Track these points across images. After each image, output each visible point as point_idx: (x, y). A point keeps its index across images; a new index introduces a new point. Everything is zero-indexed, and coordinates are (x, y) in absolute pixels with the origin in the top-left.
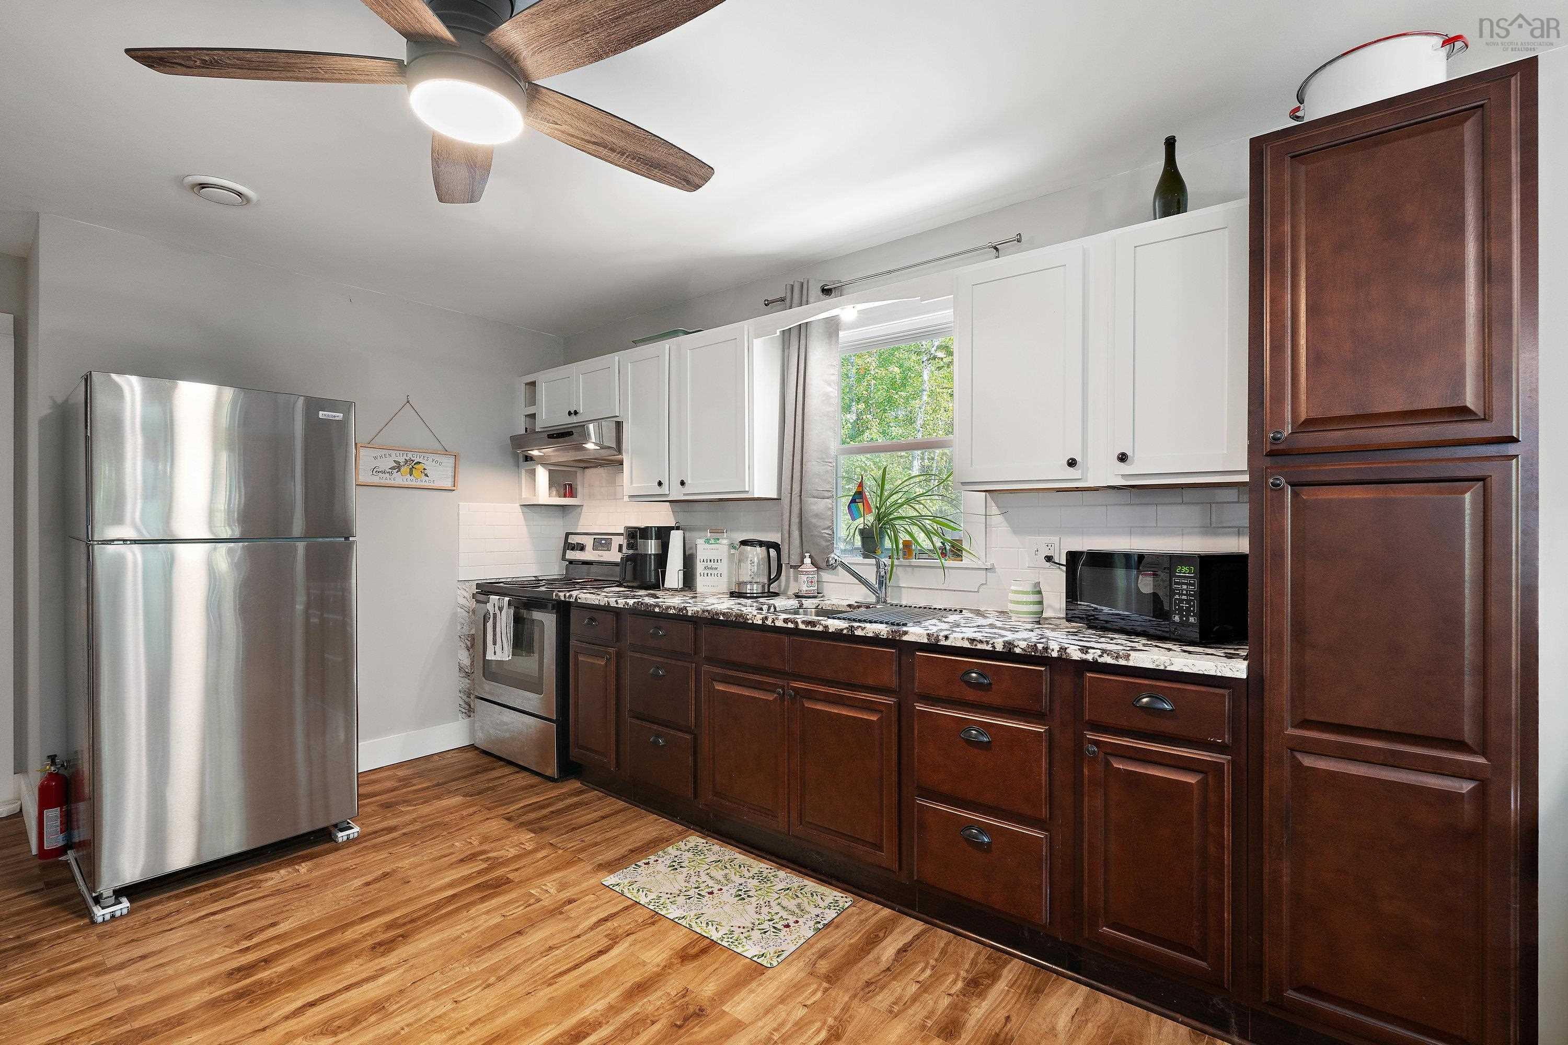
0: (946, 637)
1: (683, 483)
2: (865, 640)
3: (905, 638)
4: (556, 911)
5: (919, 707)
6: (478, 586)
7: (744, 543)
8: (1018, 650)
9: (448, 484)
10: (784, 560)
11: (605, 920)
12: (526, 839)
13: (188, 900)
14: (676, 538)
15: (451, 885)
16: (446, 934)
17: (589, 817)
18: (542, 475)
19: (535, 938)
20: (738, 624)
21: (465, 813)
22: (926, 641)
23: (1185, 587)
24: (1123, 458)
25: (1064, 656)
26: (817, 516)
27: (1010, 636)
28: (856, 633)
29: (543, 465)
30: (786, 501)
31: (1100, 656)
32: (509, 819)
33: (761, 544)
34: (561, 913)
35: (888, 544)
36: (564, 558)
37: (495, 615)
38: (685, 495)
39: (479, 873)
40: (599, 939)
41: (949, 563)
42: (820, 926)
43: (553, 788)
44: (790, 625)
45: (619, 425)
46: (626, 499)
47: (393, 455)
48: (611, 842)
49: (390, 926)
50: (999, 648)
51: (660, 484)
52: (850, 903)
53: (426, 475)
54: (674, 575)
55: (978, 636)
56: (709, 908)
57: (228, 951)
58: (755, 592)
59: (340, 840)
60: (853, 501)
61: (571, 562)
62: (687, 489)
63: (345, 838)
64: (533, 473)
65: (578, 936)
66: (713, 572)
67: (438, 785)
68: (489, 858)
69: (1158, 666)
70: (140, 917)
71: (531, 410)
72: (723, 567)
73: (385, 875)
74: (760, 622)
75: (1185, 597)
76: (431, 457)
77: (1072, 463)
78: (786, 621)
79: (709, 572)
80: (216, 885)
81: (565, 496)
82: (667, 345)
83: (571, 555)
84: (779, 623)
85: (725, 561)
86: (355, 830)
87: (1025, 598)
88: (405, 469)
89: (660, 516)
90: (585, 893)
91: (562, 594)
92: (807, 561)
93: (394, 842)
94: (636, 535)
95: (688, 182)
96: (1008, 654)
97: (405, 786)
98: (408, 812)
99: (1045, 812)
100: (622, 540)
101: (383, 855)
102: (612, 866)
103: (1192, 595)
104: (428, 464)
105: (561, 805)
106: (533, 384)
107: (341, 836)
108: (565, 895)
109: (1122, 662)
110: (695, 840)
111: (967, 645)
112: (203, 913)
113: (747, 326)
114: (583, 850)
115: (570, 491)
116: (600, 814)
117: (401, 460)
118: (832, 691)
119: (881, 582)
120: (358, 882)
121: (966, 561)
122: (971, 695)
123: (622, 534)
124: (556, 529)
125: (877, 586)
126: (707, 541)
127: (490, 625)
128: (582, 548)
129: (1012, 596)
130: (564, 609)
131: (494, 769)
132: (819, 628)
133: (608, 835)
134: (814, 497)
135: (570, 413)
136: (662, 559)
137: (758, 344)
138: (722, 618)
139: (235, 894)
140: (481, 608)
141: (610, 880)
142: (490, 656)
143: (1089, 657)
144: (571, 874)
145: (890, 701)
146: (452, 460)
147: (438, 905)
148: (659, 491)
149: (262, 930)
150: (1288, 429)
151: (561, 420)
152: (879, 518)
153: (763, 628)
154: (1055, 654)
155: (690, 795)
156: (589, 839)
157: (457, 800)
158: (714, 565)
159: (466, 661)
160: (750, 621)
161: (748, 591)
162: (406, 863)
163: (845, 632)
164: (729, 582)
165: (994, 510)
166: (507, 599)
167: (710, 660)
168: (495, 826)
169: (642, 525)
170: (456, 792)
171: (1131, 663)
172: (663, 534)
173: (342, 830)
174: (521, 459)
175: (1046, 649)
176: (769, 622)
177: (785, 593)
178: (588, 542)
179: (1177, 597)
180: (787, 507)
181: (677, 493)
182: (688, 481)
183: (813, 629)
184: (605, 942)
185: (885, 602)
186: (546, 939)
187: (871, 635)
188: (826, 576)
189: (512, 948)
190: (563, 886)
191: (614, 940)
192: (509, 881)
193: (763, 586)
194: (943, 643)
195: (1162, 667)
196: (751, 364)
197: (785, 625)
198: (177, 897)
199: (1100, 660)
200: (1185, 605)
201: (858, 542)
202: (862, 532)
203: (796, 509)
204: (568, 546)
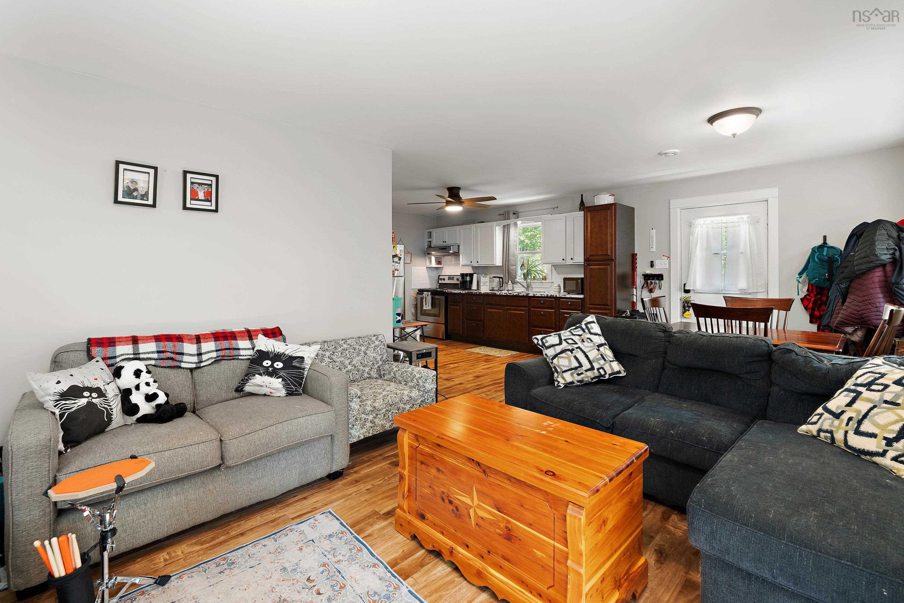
1: (478, 262)
2: (521, 296)
3: (529, 295)
5: (532, 309)
6: (418, 290)
7: (494, 277)
8: (549, 296)
9: (409, 262)
10: (504, 281)
11: (468, 353)
12: (444, 346)
14: (475, 276)
17: (456, 344)
18: (433, 259)
20: (495, 295)
22: (533, 295)
23: (578, 284)
24: (572, 259)
25: (556, 296)
26: (512, 270)
28: (519, 295)
29: (434, 256)
30: (504, 266)
33: (498, 277)
35: (530, 277)
36: (438, 283)
37: (426, 297)
40: (468, 355)
41: (543, 281)
42: (512, 354)
43: (444, 341)
45: (459, 246)
46: (461, 266)
48: (464, 347)
51: (471, 262)
54: (474, 286)
55: (542, 294)
56: (489, 352)
60: (521, 266)
61: (440, 284)
62: (478, 264)
64: (431, 258)
65: (464, 354)
71: (429, 240)
72: (488, 284)
74: (499, 294)
75: (580, 286)
77: (563, 260)
79: (484, 285)
81: (438, 264)
82: (473, 226)
83: (440, 282)
85: (488, 282)
87: (557, 288)
89: (469, 271)
90: (463, 351)
91: (447, 291)
92: (510, 281)
94: (463, 275)
96: (547, 297)
99: (554, 326)
100: (460, 278)
105: (448, 343)
106: (430, 233)
109: (565, 297)
110: (483, 347)
111: (540, 296)
113: (494, 223)
114: (458, 347)
115: (440, 263)
116: (459, 344)
118: (515, 308)
119: (528, 286)
121: (547, 281)
122: (541, 306)
123: (459, 276)
124: (435, 274)
126: (484, 277)
127: (424, 300)
128: (444, 279)
129: (554, 288)
130: (447, 295)
132: (512, 295)
134: (511, 265)
135: (444, 242)
136: (471, 282)
137: (497, 228)
138: (489, 294)
140: (420, 296)
141: (467, 350)
142: (424, 308)
143: (560, 296)
145: (527, 309)
146: (410, 255)
148: (470, 264)
150: (588, 257)
151: (440, 243)
152: (528, 271)
153: (500, 296)
155: (482, 336)
158: (486, 283)
159: (414, 312)
160: (497, 294)
161: (495, 289)
163: (517, 295)
164: (489, 288)
166: (428, 293)
167: (487, 304)
169: (465, 273)
172: (471, 275)
174: (426, 254)
175: (553, 295)
176: (501, 294)
177: (504, 290)
178: (447, 278)
180: (505, 268)
181: (476, 265)
182: (479, 261)
183: (510, 295)
185: (527, 290)
188: (515, 285)
191: (471, 355)
193: (499, 288)
194: (536, 296)
195: (570, 297)
196: (495, 231)
199: (562, 296)
201: (523, 277)
202: (523, 274)
203: (507, 269)
204: (439, 279)
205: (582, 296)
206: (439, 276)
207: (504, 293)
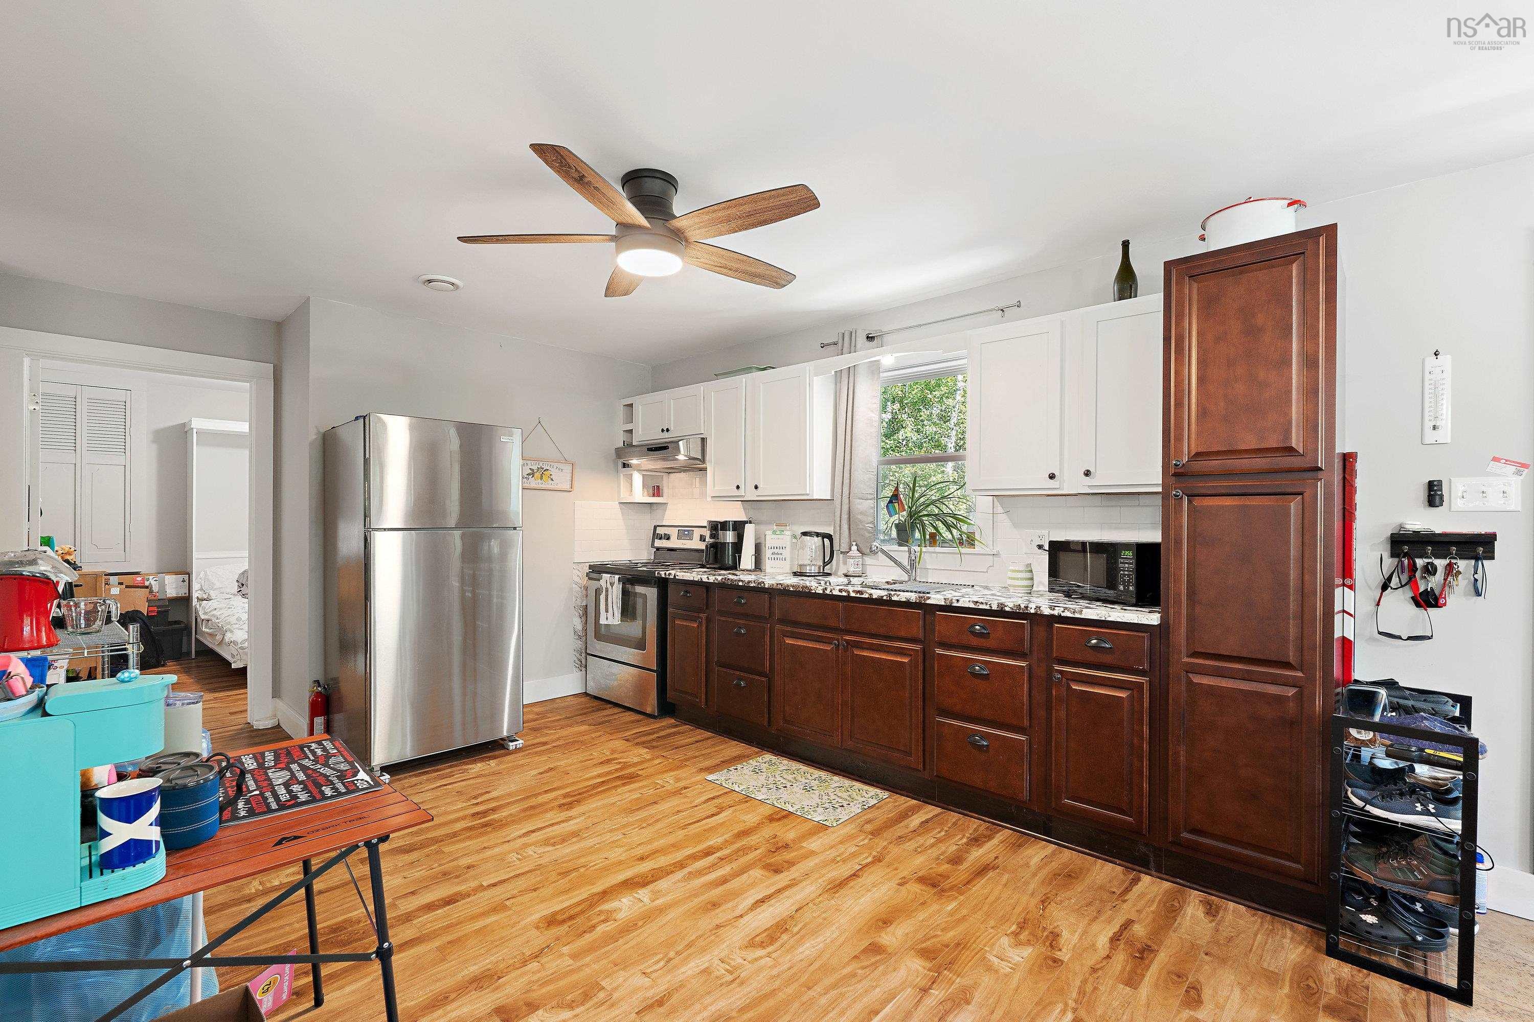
0: (958, 601)
1: (756, 487)
2: (899, 604)
3: (928, 602)
4: (678, 792)
5: (939, 651)
6: (591, 567)
7: (805, 534)
8: (1007, 609)
9: (567, 486)
10: (836, 547)
11: (713, 798)
12: (643, 752)
13: (425, 777)
14: (749, 530)
15: (599, 776)
16: (606, 801)
17: (686, 741)
18: (637, 478)
19: (665, 806)
20: (805, 595)
21: (593, 735)
22: (943, 603)
23: (1127, 565)
24: (1087, 473)
25: (1039, 613)
26: (861, 513)
27: (1003, 600)
28: (893, 599)
29: (639, 470)
30: (837, 502)
31: (1063, 612)
32: (627, 740)
33: (818, 535)
34: (681, 794)
35: (917, 535)
36: (653, 545)
37: (607, 589)
38: (757, 496)
39: (616, 770)
40: (711, 808)
41: (964, 550)
42: (865, 807)
43: (654, 723)
44: (844, 594)
45: (704, 440)
46: (709, 499)
47: (529, 464)
48: (707, 756)
49: (566, 796)
50: (995, 607)
51: (738, 487)
52: (887, 796)
53: (552, 480)
54: (747, 559)
55: (981, 600)
56: (784, 795)
57: (465, 804)
58: (813, 572)
59: (511, 748)
60: (890, 502)
61: (658, 549)
62: (758, 492)
63: (514, 747)
64: (630, 477)
65: (696, 806)
66: (779, 556)
67: (567, 718)
68: (620, 763)
69: (1101, 617)
70: (397, 785)
71: (629, 427)
72: (786, 553)
73: (551, 769)
74: (821, 592)
75: (1126, 573)
76: (556, 465)
77: (1052, 477)
78: (840, 591)
79: (776, 556)
80: (437, 770)
81: (654, 495)
82: (743, 379)
83: (658, 543)
84: (836, 592)
85: (788, 549)
86: (520, 743)
87: (1020, 575)
88: (537, 475)
89: (734, 513)
90: (696, 783)
91: (663, 573)
92: (854, 548)
93: (549, 751)
94: (717, 527)
95: (777, 283)
96: (1001, 612)
97: (542, 718)
98: (551, 734)
99: (1026, 723)
100: (707, 533)
101: (544, 758)
102: (711, 770)
103: (1130, 571)
104: (553, 471)
105: (662, 733)
106: (631, 405)
107: (512, 746)
108: (681, 784)
109: (1077, 616)
110: (768, 757)
111: (972, 606)
112: (438, 785)
113: (809, 366)
114: (686, 760)
115: (657, 491)
116: (694, 739)
117: (535, 468)
118: (875, 641)
119: (913, 564)
120: (534, 772)
121: (978, 549)
122: (975, 642)
123: (705, 527)
124: (646, 524)
125: (909, 567)
126: (774, 532)
127: (602, 597)
128: (668, 538)
129: (1010, 574)
130: (663, 585)
131: (605, 709)
132: (866, 596)
133: (703, 752)
134: (859, 499)
135: (663, 430)
136: (738, 547)
137: (817, 381)
138: (791, 589)
139: (453, 775)
140: (594, 585)
141: (711, 777)
142: (603, 621)
143: (1056, 613)
144: (681, 773)
145: (917, 647)
146: (569, 467)
147: (594, 787)
148: (736, 493)
149: (482, 794)
150: (1185, 459)
151: (656, 436)
152: (911, 515)
153: (824, 596)
154: (1032, 611)
155: (766, 724)
156: (690, 754)
157: (584, 728)
158: (780, 551)
159: (579, 627)
160: (813, 591)
161: (808, 571)
162: (562, 763)
163: (885, 598)
164: (792, 566)
165: (999, 509)
166: (617, 577)
167: (782, 621)
168: (619, 744)
169: (721, 519)
170: (582, 723)
171: (1082, 616)
172: (739, 527)
173: (512, 741)
174: (620, 465)
175: (1027, 607)
176: (828, 592)
177: (836, 574)
178: (674, 533)
179: (1122, 572)
180: (838, 506)
181: (752, 495)
182: (761, 485)
183: (861, 596)
184: (715, 810)
185: (915, 580)
186: (673, 807)
187: (904, 600)
188: (868, 560)
189: (653, 810)
190: (678, 780)
191: (721, 810)
192: (638, 776)
193: (819, 568)
194: (955, 604)
195: (1103, 619)
196: (811, 397)
198: (416, 776)
199: (1063, 614)
200: (1126, 578)
201: (894, 533)
202: (897, 526)
203: (845, 508)
204: (656, 536)
205: (1150, 618)
206: (655, 527)
207: (836, 585)
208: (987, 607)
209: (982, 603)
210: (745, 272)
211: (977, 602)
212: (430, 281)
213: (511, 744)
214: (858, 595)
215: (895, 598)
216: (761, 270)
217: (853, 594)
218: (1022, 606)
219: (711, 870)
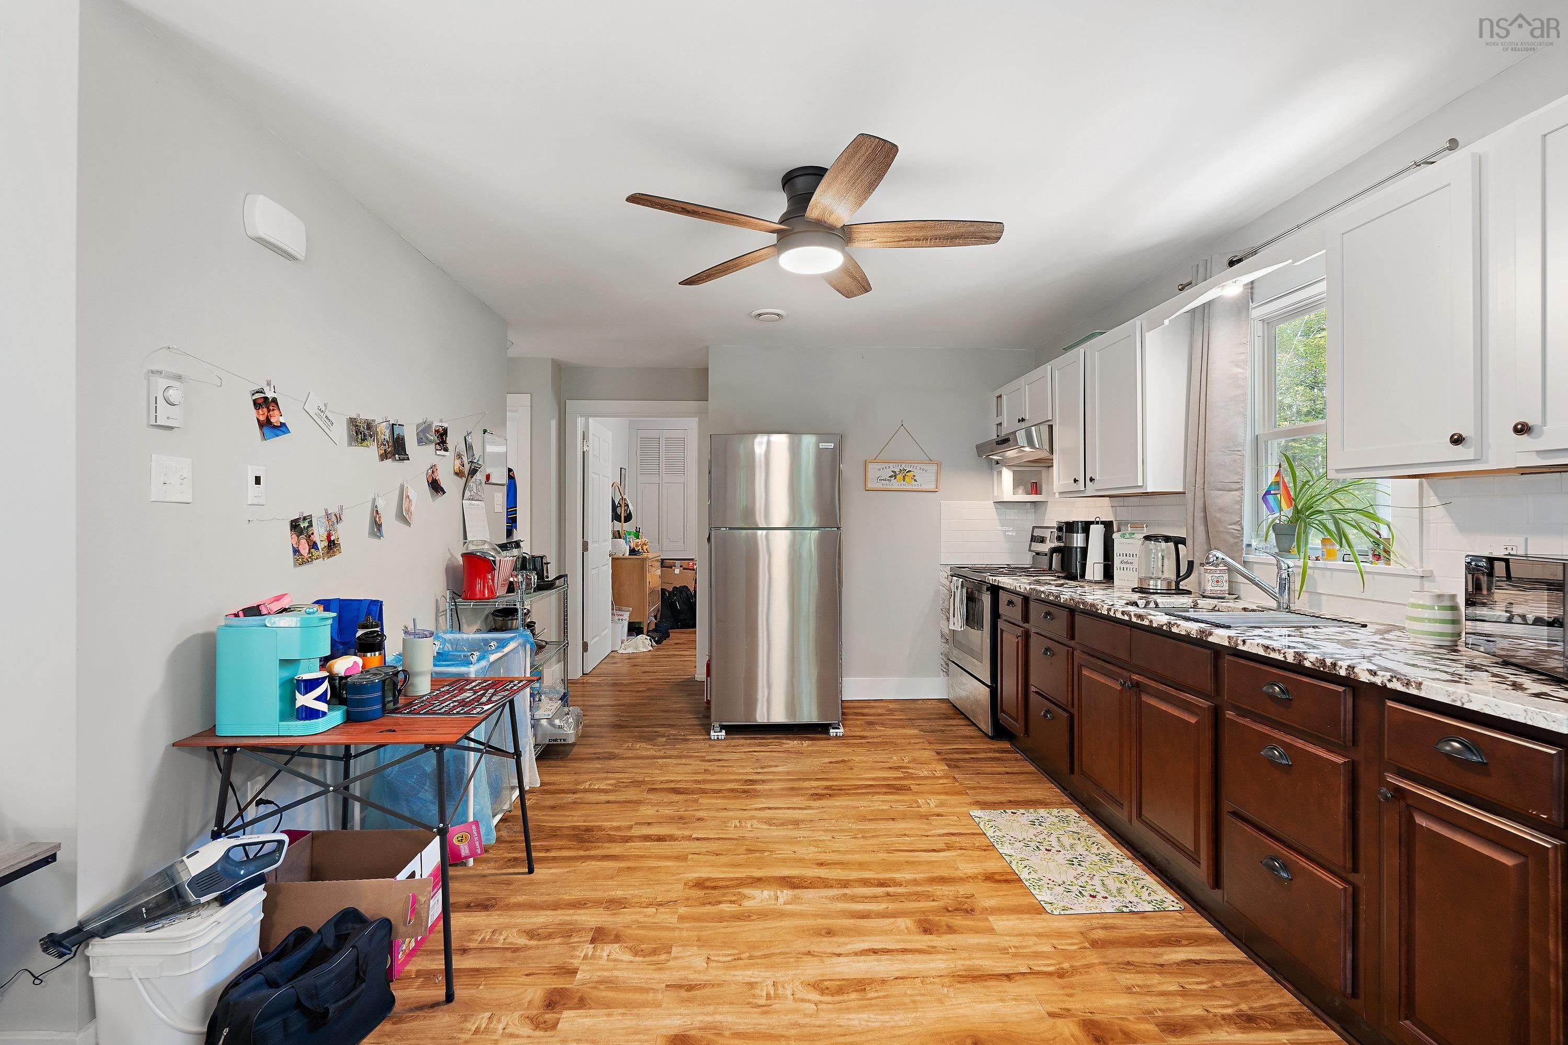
0: (1244, 642)
1: (1092, 480)
2: (1177, 637)
3: (1210, 639)
4: (925, 817)
5: (1231, 715)
6: (951, 569)
7: (1149, 538)
8: (1307, 664)
9: (932, 487)
11: (953, 834)
12: (940, 768)
13: (748, 742)
14: (1096, 533)
15: (874, 779)
16: (851, 803)
17: (997, 769)
18: (1007, 476)
19: (901, 825)
20: (1097, 615)
21: (912, 741)
22: (1227, 644)
24: (1522, 431)
25: (1352, 676)
26: (1221, 510)
27: (1302, 648)
29: (1008, 467)
30: (1189, 495)
31: (1390, 681)
32: (938, 753)
33: (1167, 539)
34: (927, 819)
36: (1030, 549)
37: (954, 593)
38: (1097, 490)
39: (895, 778)
40: (940, 843)
41: (1375, 567)
42: (1125, 910)
43: (987, 743)
44: (1126, 618)
45: (1051, 427)
46: (1057, 495)
47: (891, 467)
48: (1001, 791)
49: (827, 788)
50: (1290, 659)
51: (1075, 481)
52: (1179, 909)
53: (915, 480)
54: (1094, 570)
55: (1275, 644)
56: (1037, 858)
57: (751, 770)
58: (1159, 588)
59: (832, 735)
61: (1035, 553)
62: (1100, 486)
63: (835, 734)
64: (1000, 473)
65: (927, 836)
66: (1128, 566)
67: (909, 719)
68: (907, 772)
69: (1454, 701)
70: (728, 742)
71: (999, 420)
72: (1135, 562)
73: (843, 761)
74: (1106, 613)
76: (919, 466)
77: (1457, 440)
78: (1123, 613)
79: (1125, 566)
80: (764, 739)
82: (1082, 349)
83: (1034, 547)
84: (1119, 615)
85: (1136, 555)
86: (841, 731)
88: (900, 477)
90: (953, 814)
91: (1000, 580)
93: (860, 745)
94: (1065, 529)
95: (987, 238)
96: (1297, 666)
97: (888, 715)
98: (880, 730)
101: (849, 750)
102: (984, 805)
104: (916, 471)
105: (982, 755)
106: (1000, 396)
107: (833, 732)
108: (939, 810)
109: (1413, 691)
110: (1072, 813)
111: (1261, 652)
113: (1139, 321)
114: (974, 788)
115: (1037, 489)
116: (1008, 770)
117: (897, 470)
118: (1163, 687)
119: (1284, 585)
120: (827, 760)
121: (1393, 567)
122: (1274, 710)
123: (1054, 528)
124: (1024, 523)
125: (1277, 590)
126: (1124, 536)
127: (952, 601)
128: (1043, 540)
130: (996, 592)
131: (954, 719)
133: (1001, 785)
134: (1219, 490)
135: (1019, 421)
136: (1083, 552)
137: (1155, 333)
141: (976, 813)
143: (1378, 680)
144: (952, 799)
145: (1206, 704)
146: (935, 467)
147: (859, 787)
148: (1074, 487)
149: (770, 766)
151: (1014, 426)
152: (1298, 512)
153: (1111, 619)
154: (1343, 673)
156: (984, 783)
157: (915, 732)
158: (1130, 559)
160: (1099, 611)
161: (1151, 587)
162: (857, 759)
163: (1165, 628)
165: (1432, 499)
166: (961, 580)
167: (1081, 646)
168: (927, 754)
169: (1069, 519)
170: (917, 727)
171: (1422, 694)
172: (1085, 528)
173: (833, 728)
174: (994, 462)
175: (1334, 665)
176: (1112, 613)
180: (1191, 501)
182: (1097, 478)
184: (943, 846)
186: (906, 829)
187: (1183, 633)
189: (882, 825)
190: (941, 804)
191: (949, 847)
192: (910, 789)
193: (1169, 583)
194: (1241, 647)
195: (1459, 704)
196: (1143, 358)
197: (1122, 617)
198: (746, 739)
199: (1389, 685)
203: (1199, 503)
204: (1034, 539)
206: (1034, 528)
208: (1281, 658)
209: (1274, 650)
210: (936, 238)
211: (1268, 648)
212: (760, 315)
213: (831, 731)
214: (1139, 621)
215: (1174, 630)
216: (952, 230)
217: (1134, 619)
218: (1329, 662)
219: (866, 901)
